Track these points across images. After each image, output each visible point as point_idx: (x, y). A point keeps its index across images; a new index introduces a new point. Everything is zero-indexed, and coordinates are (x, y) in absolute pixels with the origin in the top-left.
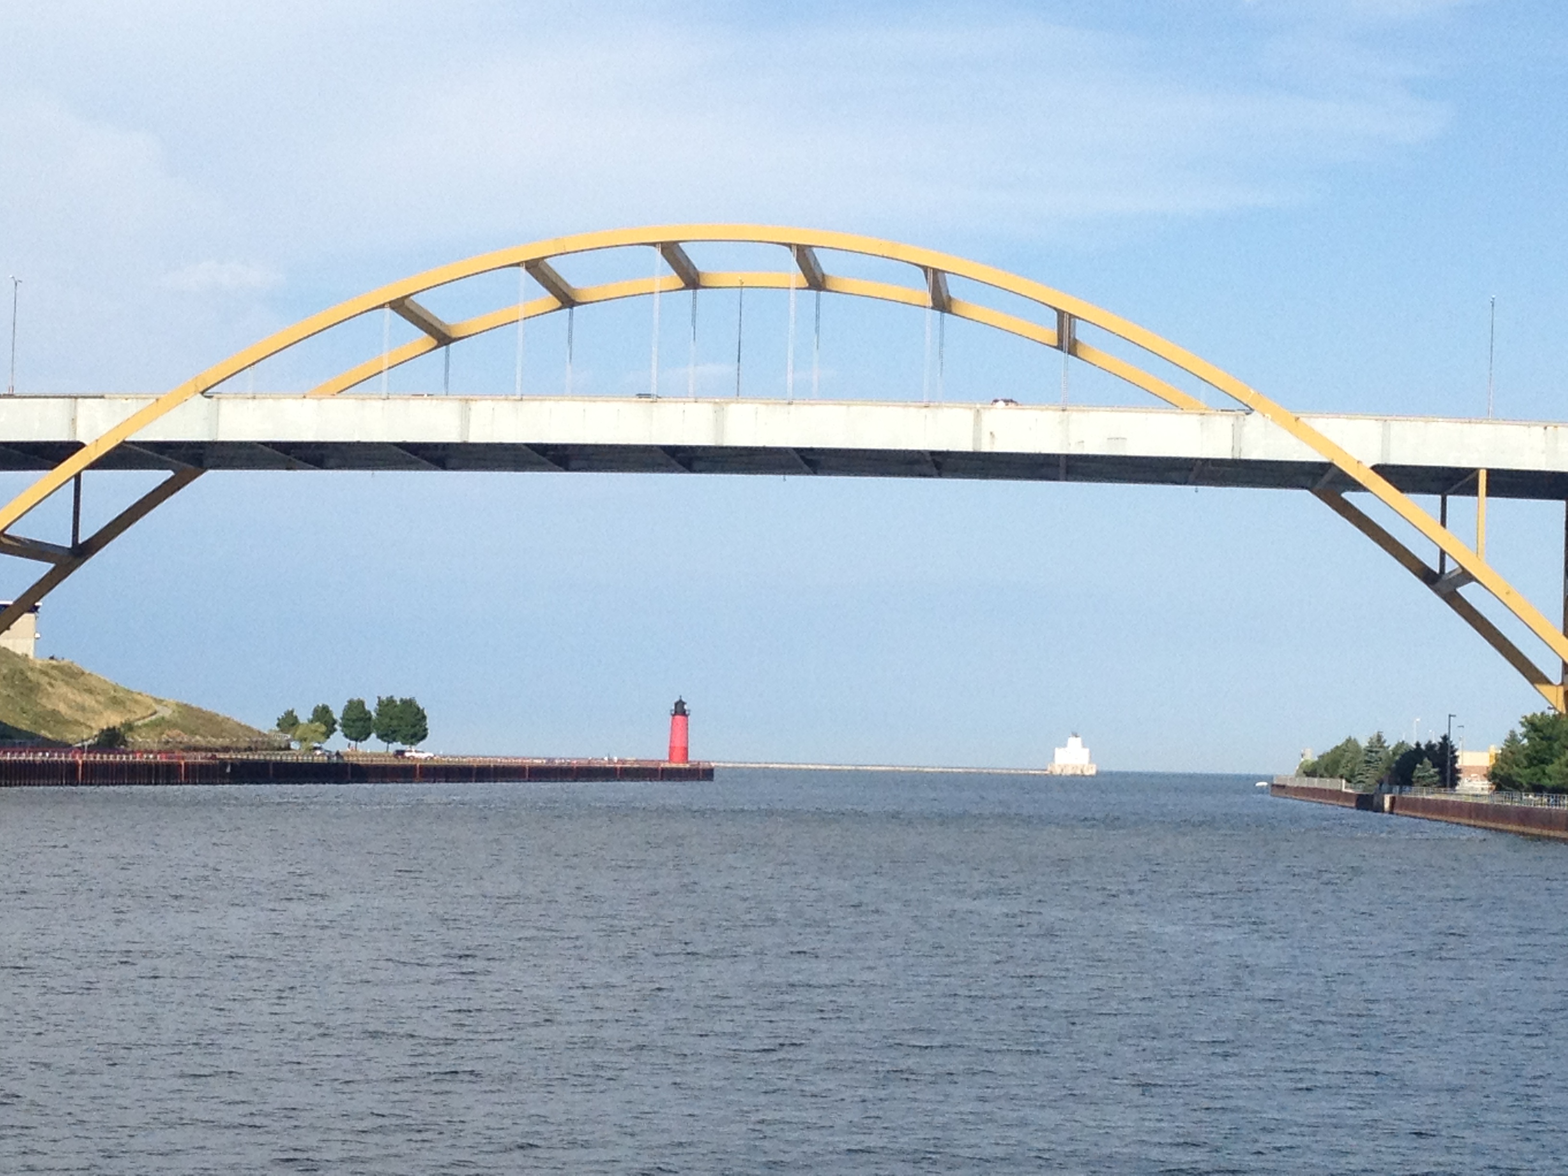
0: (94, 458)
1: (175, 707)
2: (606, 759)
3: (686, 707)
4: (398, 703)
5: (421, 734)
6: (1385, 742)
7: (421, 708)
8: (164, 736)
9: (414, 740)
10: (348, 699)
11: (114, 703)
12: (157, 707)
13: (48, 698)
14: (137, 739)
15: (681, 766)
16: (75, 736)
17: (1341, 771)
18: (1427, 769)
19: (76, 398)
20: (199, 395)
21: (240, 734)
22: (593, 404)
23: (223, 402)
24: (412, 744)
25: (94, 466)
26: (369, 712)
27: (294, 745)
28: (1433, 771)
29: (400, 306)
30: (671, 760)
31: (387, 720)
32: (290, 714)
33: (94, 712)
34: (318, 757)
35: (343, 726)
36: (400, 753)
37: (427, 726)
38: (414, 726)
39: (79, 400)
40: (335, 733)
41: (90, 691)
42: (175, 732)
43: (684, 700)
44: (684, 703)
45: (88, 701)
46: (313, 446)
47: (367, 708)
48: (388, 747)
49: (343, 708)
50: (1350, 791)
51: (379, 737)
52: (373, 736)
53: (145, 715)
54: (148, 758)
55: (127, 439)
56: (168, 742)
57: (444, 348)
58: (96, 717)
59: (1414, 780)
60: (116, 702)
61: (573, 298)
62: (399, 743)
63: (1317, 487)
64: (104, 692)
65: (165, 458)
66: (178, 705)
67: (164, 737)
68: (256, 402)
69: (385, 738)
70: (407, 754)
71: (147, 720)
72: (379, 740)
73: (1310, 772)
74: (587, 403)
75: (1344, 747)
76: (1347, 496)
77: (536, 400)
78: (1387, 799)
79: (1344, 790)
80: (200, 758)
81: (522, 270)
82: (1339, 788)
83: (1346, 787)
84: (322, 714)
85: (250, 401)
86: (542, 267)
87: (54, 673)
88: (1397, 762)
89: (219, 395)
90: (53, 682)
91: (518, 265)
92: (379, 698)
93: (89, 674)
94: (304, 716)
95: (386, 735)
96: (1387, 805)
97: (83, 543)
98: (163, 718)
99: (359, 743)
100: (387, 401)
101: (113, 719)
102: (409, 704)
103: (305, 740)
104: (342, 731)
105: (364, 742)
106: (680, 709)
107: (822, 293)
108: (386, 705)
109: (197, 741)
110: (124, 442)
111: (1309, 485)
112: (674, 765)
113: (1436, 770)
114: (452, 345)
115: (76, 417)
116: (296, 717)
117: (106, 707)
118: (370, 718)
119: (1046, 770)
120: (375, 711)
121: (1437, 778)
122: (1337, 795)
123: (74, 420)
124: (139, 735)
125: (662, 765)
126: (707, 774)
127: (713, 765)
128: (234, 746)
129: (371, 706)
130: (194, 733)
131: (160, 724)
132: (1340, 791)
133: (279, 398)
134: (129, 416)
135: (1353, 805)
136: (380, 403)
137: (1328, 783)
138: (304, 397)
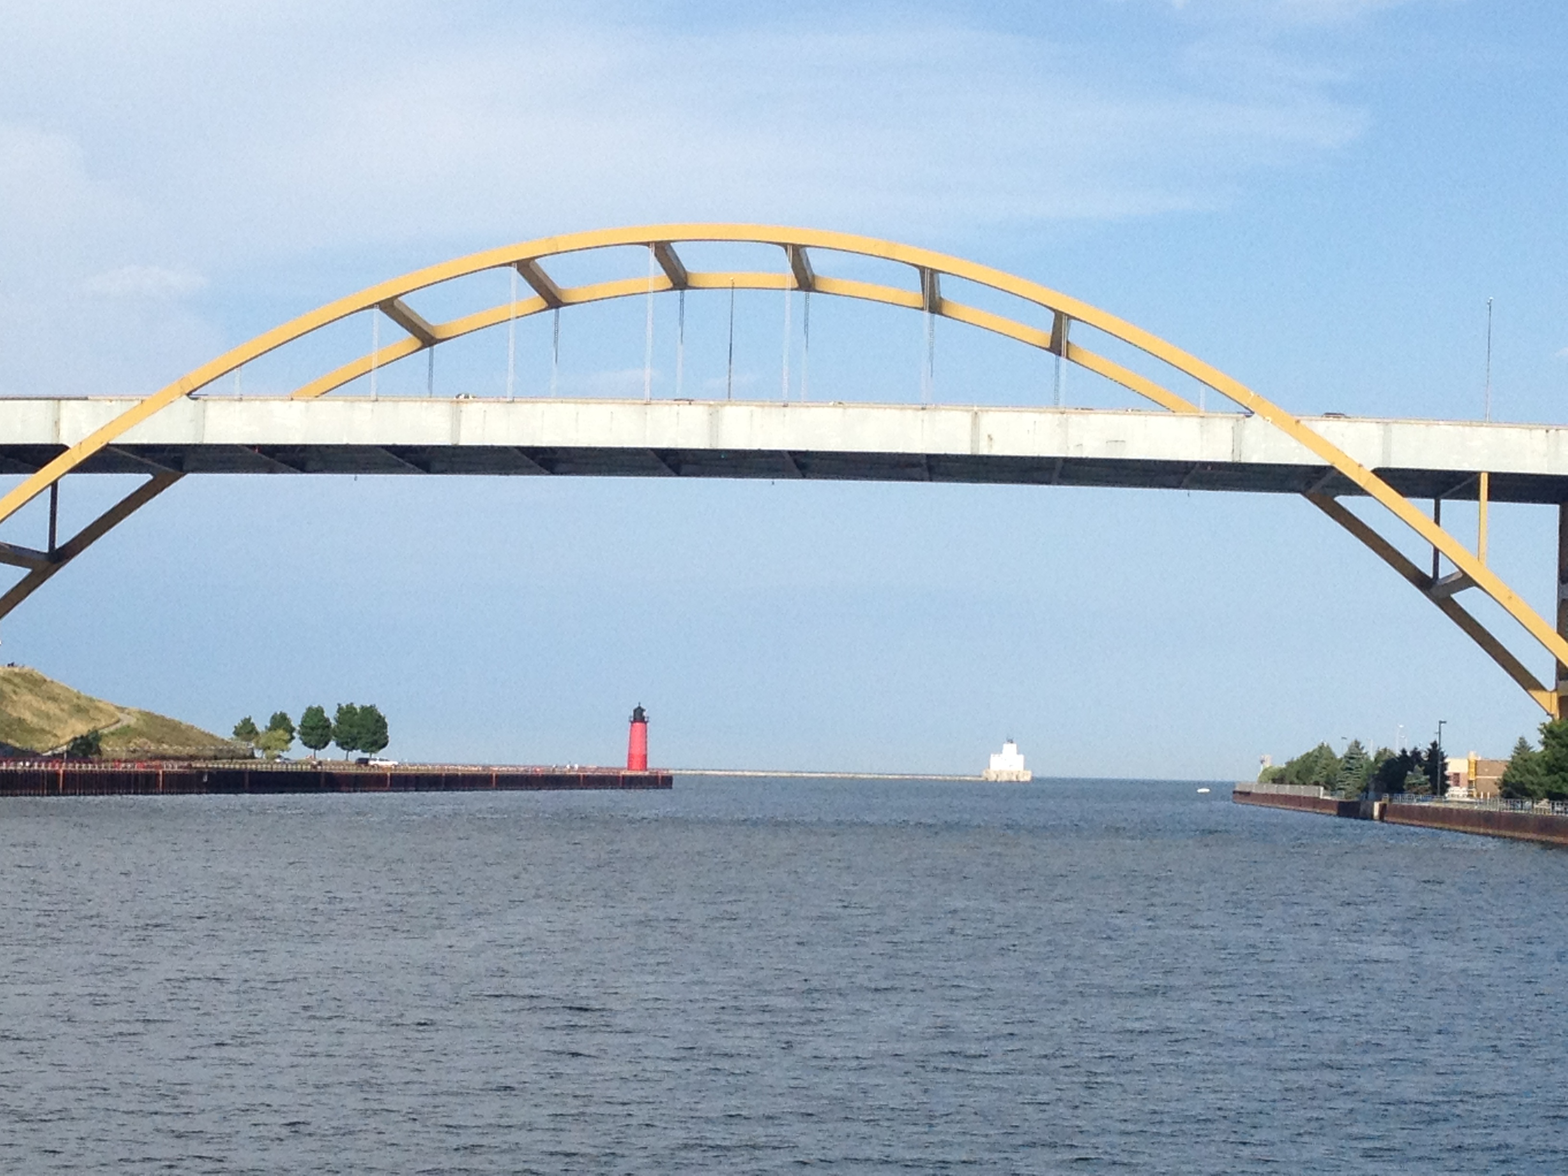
0: (78, 461)
1: (139, 716)
2: (568, 767)
3: (645, 714)
4: (358, 710)
5: (382, 742)
6: (1363, 748)
7: (382, 714)
8: (131, 744)
9: (374, 748)
10: (308, 706)
11: (78, 711)
12: (120, 715)
13: (13, 706)
14: (106, 747)
15: (640, 773)
16: (43, 745)
17: (1315, 778)
18: (1417, 776)
19: (59, 400)
20: (185, 397)
21: (205, 742)
22: (585, 405)
23: (210, 404)
24: (372, 752)
25: (74, 470)
26: (327, 720)
27: (258, 754)
28: (1424, 778)
29: (389, 306)
30: (630, 768)
31: (347, 728)
32: (247, 722)
33: (59, 720)
34: (278, 766)
35: (303, 734)
36: (364, 762)
37: (388, 734)
38: (375, 734)
39: (63, 402)
40: (294, 742)
41: (54, 699)
42: (140, 741)
43: (642, 706)
44: (643, 710)
45: (51, 708)
46: (298, 449)
47: (325, 715)
48: (347, 756)
49: (301, 716)
50: (1328, 798)
51: (338, 745)
52: (332, 743)
53: (109, 722)
54: (126, 767)
55: (111, 442)
56: (134, 751)
57: (428, 349)
58: (62, 726)
59: (1405, 787)
60: (80, 710)
61: (559, 298)
62: (359, 751)
63: (1312, 491)
64: (68, 700)
65: (146, 461)
66: (140, 712)
67: (132, 746)
68: (243, 404)
69: (345, 746)
70: (371, 763)
71: (112, 729)
72: (339, 748)
73: (1279, 778)
74: (580, 406)
75: (1316, 753)
76: (1342, 500)
77: (527, 402)
78: (1377, 806)
79: (1321, 797)
80: (174, 767)
81: (514, 270)
82: (1316, 795)
83: (1325, 795)
84: (280, 722)
85: (237, 403)
86: (531, 266)
87: (17, 680)
88: (1380, 769)
89: (206, 398)
90: (17, 690)
91: (509, 264)
92: (339, 705)
93: (52, 682)
94: (262, 724)
95: (347, 743)
96: (1376, 813)
97: (60, 548)
98: (128, 726)
99: (317, 752)
100: (376, 403)
101: (80, 728)
102: (370, 712)
103: (269, 748)
104: (301, 739)
105: (322, 750)
106: (639, 716)
107: (811, 294)
108: (346, 713)
109: (164, 749)
110: (108, 445)
111: (1303, 489)
112: (633, 773)
113: (1428, 777)
114: (436, 347)
115: (59, 419)
116: (253, 724)
117: (71, 716)
118: (328, 726)
119: (980, 776)
120: (335, 718)
121: (1429, 785)
122: (1315, 802)
123: (57, 423)
124: (107, 744)
125: (623, 773)
126: (666, 782)
127: (672, 772)
128: (200, 754)
129: (331, 714)
130: (160, 741)
131: (126, 733)
132: (1318, 798)
133: (267, 400)
134: (113, 419)
135: (1334, 812)
136: (368, 406)
137: (1302, 791)
138: (292, 399)
